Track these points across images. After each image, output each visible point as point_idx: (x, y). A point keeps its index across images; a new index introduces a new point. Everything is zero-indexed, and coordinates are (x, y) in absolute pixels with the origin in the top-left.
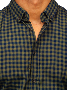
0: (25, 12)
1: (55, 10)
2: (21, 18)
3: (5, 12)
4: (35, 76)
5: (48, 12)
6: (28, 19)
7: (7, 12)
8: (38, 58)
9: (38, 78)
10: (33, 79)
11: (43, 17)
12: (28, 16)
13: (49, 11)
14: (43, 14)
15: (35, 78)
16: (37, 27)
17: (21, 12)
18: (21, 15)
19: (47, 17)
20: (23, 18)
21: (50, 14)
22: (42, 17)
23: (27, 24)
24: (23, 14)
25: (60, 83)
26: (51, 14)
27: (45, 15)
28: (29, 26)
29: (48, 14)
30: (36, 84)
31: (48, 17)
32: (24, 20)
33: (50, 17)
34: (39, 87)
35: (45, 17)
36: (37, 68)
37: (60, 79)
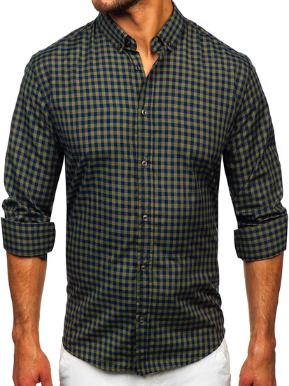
0: (125, 36)
1: (178, 32)
2: (123, 45)
3: (89, 31)
4: (146, 155)
5: (164, 35)
6: (135, 46)
7: (95, 33)
8: (152, 121)
9: (151, 158)
10: (142, 161)
11: (155, 44)
12: (133, 42)
13: (168, 34)
14: (156, 39)
15: (146, 159)
16: (147, 63)
17: (119, 36)
18: (122, 41)
19: (162, 45)
20: (126, 46)
21: (168, 39)
22: (153, 44)
23: (133, 57)
24: (124, 41)
25: (188, 169)
26: (171, 38)
27: (159, 40)
28: (135, 62)
29: (165, 39)
30: (149, 170)
31: (165, 44)
32: (129, 49)
33: (168, 44)
34: (153, 174)
35: (159, 45)
36: (149, 139)
37: (188, 162)
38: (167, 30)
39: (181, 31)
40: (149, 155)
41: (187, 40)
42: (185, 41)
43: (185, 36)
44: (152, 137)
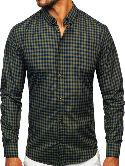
0: (53, 18)
1: (75, 16)
4: (61, 71)
5: (69, 17)
6: (56, 23)
9: (63, 72)
10: (59, 74)
11: (65, 21)
14: (66, 19)
15: (61, 73)
17: (50, 18)
18: (51, 20)
21: (70, 19)
22: (64, 21)
25: (79, 77)
26: (72, 18)
28: (57, 29)
30: (62, 78)
31: (69, 21)
33: (70, 21)
34: (64, 80)
35: (67, 21)
36: (62, 64)
37: (79, 74)
38: (70, 15)
39: (76, 15)
40: (62, 71)
41: (79, 19)
42: (78, 20)
43: (78, 17)
44: (64, 63)
